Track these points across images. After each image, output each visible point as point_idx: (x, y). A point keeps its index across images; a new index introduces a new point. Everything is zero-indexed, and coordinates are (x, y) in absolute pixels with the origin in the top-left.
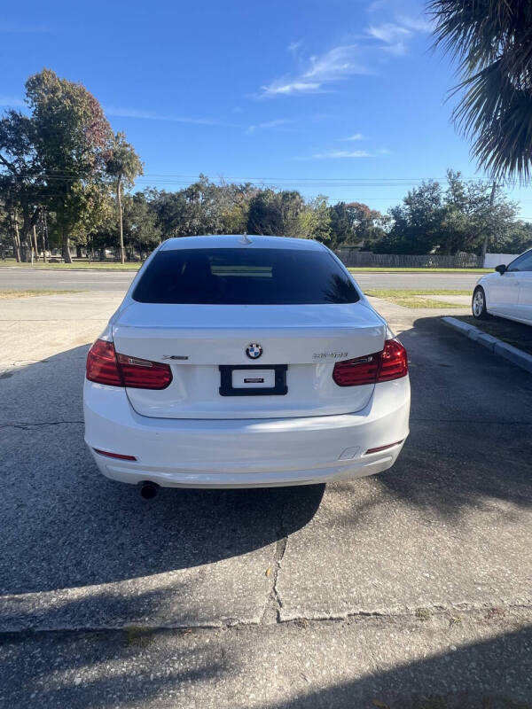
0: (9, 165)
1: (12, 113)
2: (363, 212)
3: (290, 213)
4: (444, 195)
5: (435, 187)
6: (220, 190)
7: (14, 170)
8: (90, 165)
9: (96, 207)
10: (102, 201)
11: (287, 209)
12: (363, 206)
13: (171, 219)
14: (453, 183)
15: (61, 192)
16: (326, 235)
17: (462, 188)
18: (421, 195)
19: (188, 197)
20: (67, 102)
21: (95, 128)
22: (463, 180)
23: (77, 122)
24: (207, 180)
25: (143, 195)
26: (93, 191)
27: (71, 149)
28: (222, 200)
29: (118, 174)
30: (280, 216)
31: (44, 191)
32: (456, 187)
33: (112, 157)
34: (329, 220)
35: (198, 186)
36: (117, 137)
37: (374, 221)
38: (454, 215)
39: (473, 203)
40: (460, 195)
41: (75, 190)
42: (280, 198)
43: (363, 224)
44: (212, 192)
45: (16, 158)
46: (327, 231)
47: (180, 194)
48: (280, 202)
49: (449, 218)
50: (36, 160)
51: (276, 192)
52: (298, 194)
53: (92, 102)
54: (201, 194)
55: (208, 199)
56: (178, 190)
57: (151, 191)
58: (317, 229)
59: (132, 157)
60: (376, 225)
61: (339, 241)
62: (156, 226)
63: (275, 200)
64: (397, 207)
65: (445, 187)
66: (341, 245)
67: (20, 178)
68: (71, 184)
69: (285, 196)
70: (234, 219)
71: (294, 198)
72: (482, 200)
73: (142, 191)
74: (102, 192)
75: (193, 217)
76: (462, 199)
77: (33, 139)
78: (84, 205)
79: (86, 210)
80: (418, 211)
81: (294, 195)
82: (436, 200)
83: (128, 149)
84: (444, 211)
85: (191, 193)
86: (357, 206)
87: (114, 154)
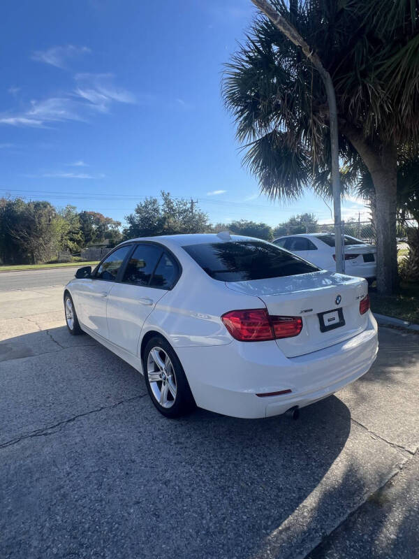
2: (99, 219)
3: (43, 220)
4: (161, 208)
5: (155, 202)
11: (40, 216)
12: (98, 214)
14: (165, 199)
16: (78, 237)
17: (172, 203)
18: (146, 207)
22: (171, 198)
30: (33, 221)
32: (168, 202)
34: (79, 225)
37: (109, 226)
38: (171, 220)
39: (180, 213)
40: (171, 208)
42: (32, 206)
43: (100, 228)
46: (77, 234)
48: (32, 210)
49: (168, 223)
51: (26, 202)
52: (49, 204)
58: (70, 232)
60: (110, 228)
61: (87, 241)
63: (27, 209)
64: (131, 216)
65: (161, 202)
66: (88, 244)
69: (37, 205)
71: (45, 207)
72: (185, 211)
76: (174, 210)
80: (146, 218)
81: (45, 205)
82: (156, 210)
84: (165, 218)
86: (94, 214)
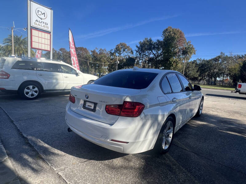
0: (154, 54)
1: (158, 40)
6: (230, 58)
7: (155, 56)
8: (177, 52)
9: (176, 65)
10: (179, 63)
13: (205, 69)
15: (166, 61)
19: (214, 61)
20: (173, 35)
21: (180, 41)
23: (175, 40)
24: (224, 54)
25: (196, 61)
26: (176, 60)
27: (172, 48)
28: (230, 62)
29: (186, 54)
31: (162, 61)
33: (185, 49)
35: (219, 57)
36: (188, 43)
41: (170, 60)
44: (226, 59)
45: (156, 52)
47: (210, 60)
50: (161, 53)
53: (181, 33)
54: (220, 60)
55: (223, 62)
56: (211, 59)
57: (199, 60)
59: (192, 48)
62: (197, 72)
67: (156, 58)
68: (170, 58)
70: (235, 69)
73: (196, 60)
74: (179, 61)
75: (215, 68)
77: (162, 47)
78: (173, 65)
79: (173, 66)
83: (191, 46)
85: (216, 60)
87: (186, 48)
